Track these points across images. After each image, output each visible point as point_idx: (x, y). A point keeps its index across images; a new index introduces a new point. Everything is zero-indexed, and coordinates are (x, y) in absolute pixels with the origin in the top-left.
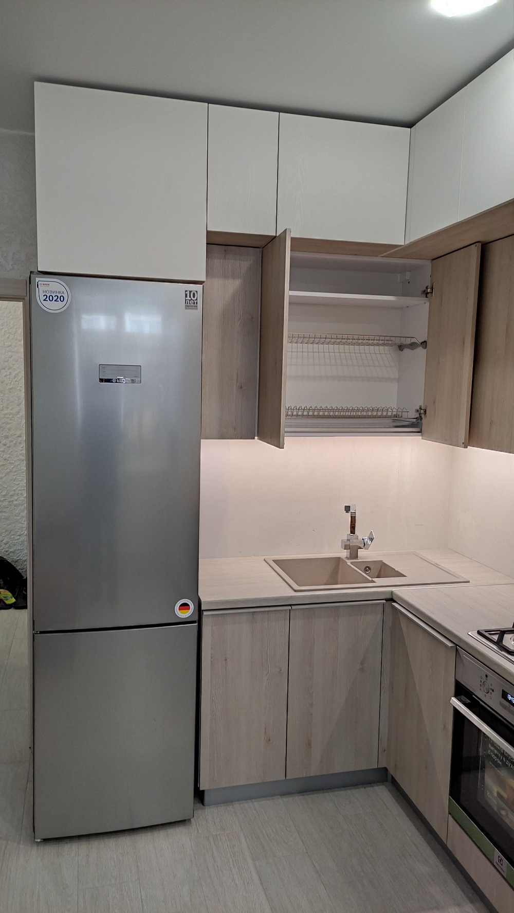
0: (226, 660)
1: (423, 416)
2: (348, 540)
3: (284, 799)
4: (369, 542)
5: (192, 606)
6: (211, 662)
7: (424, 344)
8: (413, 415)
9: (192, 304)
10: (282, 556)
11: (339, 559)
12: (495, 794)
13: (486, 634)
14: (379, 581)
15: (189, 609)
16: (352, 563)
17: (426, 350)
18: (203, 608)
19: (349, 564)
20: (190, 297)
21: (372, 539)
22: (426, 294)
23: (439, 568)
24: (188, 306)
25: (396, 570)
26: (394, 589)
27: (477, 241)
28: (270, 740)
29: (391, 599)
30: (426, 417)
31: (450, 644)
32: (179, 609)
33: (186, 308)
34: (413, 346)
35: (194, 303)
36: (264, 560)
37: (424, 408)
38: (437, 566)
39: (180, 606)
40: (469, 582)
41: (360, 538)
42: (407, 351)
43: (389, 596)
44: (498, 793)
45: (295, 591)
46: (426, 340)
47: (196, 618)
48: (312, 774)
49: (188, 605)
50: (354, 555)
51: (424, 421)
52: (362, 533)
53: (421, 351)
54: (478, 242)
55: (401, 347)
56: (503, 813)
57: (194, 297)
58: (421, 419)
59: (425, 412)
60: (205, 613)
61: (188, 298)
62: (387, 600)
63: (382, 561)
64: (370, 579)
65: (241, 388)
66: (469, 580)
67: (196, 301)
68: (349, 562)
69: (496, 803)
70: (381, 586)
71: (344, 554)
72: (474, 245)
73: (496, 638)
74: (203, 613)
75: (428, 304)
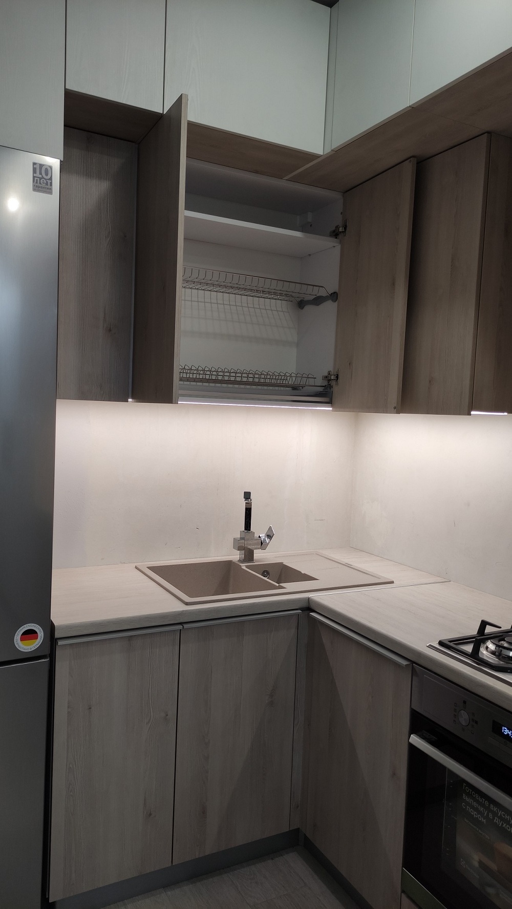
0: (90, 708)
1: (333, 383)
2: (242, 538)
3: (169, 893)
4: (267, 540)
5: (41, 634)
6: (69, 712)
7: (334, 296)
8: (320, 381)
9: (44, 185)
10: (158, 562)
11: (229, 563)
12: (476, 864)
13: (451, 644)
14: (290, 586)
15: (37, 638)
16: (247, 567)
17: (336, 304)
18: (57, 635)
19: (244, 568)
20: (41, 173)
21: (270, 537)
22: (335, 234)
23: (352, 568)
24: (39, 187)
25: (303, 572)
26: (310, 595)
27: (411, 155)
28: (150, 814)
29: (308, 608)
30: (337, 384)
31: (404, 663)
32: (22, 639)
33: (34, 190)
34: (318, 301)
35: (47, 184)
36: (136, 568)
37: (335, 373)
38: (348, 566)
39: (23, 634)
40: (392, 582)
41: (256, 535)
42: (309, 309)
43: (305, 605)
44: (480, 862)
45: (187, 604)
46: (337, 291)
47: (47, 652)
48: (208, 852)
49: (36, 633)
50: (249, 556)
51: (335, 389)
52: (259, 529)
53: (330, 307)
54: (413, 157)
55: (301, 304)
56: (490, 891)
57: (47, 174)
58: (330, 386)
59: (337, 377)
60: (60, 643)
61: (38, 175)
62: (303, 609)
63: (281, 564)
64: (278, 585)
65: (110, 330)
66: (392, 579)
67: (49, 181)
68: (243, 566)
69: (478, 877)
70: (292, 591)
71: (235, 556)
72: (409, 160)
73: (469, 648)
74: (56, 643)
75: (338, 247)
